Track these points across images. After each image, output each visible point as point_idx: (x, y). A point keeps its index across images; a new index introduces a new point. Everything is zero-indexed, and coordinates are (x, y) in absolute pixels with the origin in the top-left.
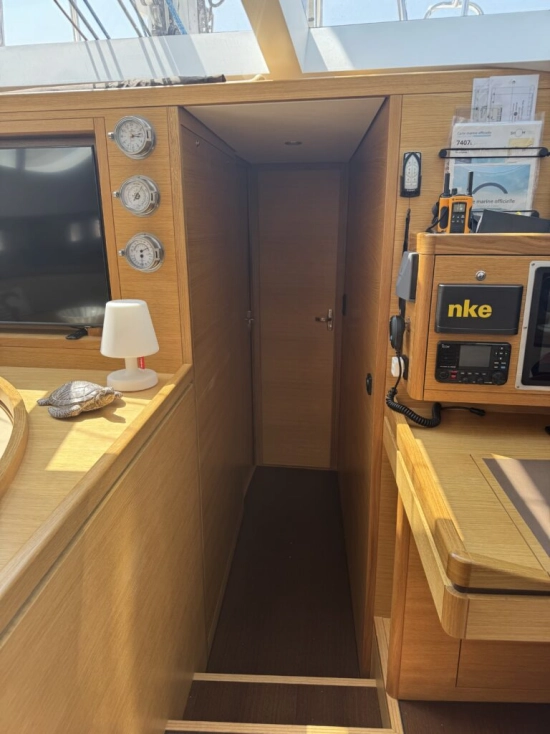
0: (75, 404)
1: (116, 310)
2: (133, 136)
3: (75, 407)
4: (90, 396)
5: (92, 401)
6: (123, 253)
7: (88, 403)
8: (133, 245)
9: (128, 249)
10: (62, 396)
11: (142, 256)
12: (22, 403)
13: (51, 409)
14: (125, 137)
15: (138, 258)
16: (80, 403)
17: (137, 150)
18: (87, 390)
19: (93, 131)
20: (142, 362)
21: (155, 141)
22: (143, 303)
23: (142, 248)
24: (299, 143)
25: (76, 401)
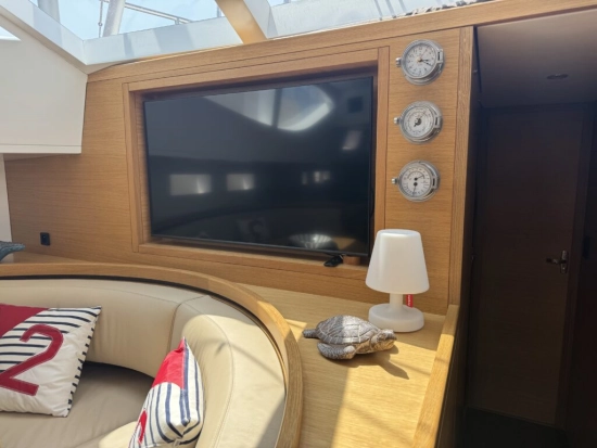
0: (349, 344)
1: (390, 240)
2: (421, 61)
3: (350, 349)
4: (366, 337)
5: (367, 343)
6: (396, 181)
7: (363, 345)
8: (408, 173)
9: (401, 177)
10: (332, 333)
11: (416, 184)
12: (291, 334)
13: (323, 347)
14: (413, 61)
15: (411, 186)
16: (354, 344)
17: (424, 74)
18: (361, 329)
19: (377, 62)
20: (410, 301)
21: (443, 64)
22: (416, 235)
23: (417, 175)
24: (565, 76)
25: (348, 340)
